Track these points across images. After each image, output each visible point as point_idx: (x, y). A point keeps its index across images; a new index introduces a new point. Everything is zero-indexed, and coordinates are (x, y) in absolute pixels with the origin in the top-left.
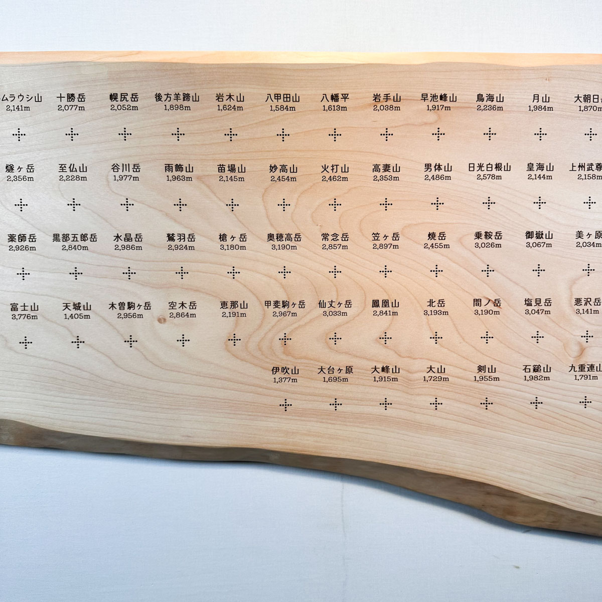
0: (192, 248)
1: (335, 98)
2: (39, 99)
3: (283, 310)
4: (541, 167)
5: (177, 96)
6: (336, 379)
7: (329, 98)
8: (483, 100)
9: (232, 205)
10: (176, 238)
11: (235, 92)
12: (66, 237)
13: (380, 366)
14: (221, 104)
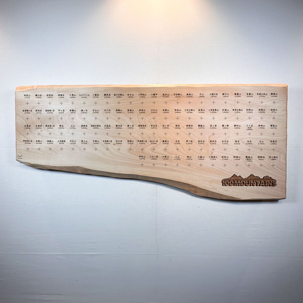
0: (121, 128)
1: (154, 95)
2: (89, 96)
3: (142, 143)
4: (202, 110)
5: (119, 94)
6: (154, 159)
7: (153, 95)
8: (188, 95)
9: (131, 118)
10: (118, 126)
11: (132, 94)
12: (94, 126)
13: (164, 156)
14: (129, 96)
